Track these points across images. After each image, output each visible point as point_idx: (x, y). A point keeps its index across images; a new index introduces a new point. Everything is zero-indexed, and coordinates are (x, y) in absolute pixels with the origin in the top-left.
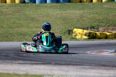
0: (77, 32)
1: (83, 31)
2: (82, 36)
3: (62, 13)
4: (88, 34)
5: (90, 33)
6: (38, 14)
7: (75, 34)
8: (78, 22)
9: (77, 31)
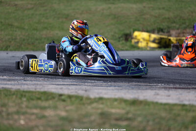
0: (139, 38)
1: (150, 36)
2: (147, 43)
3: (110, 8)
4: (158, 40)
5: (161, 39)
6: (74, 9)
7: (136, 41)
8: (138, 22)
9: (139, 35)
